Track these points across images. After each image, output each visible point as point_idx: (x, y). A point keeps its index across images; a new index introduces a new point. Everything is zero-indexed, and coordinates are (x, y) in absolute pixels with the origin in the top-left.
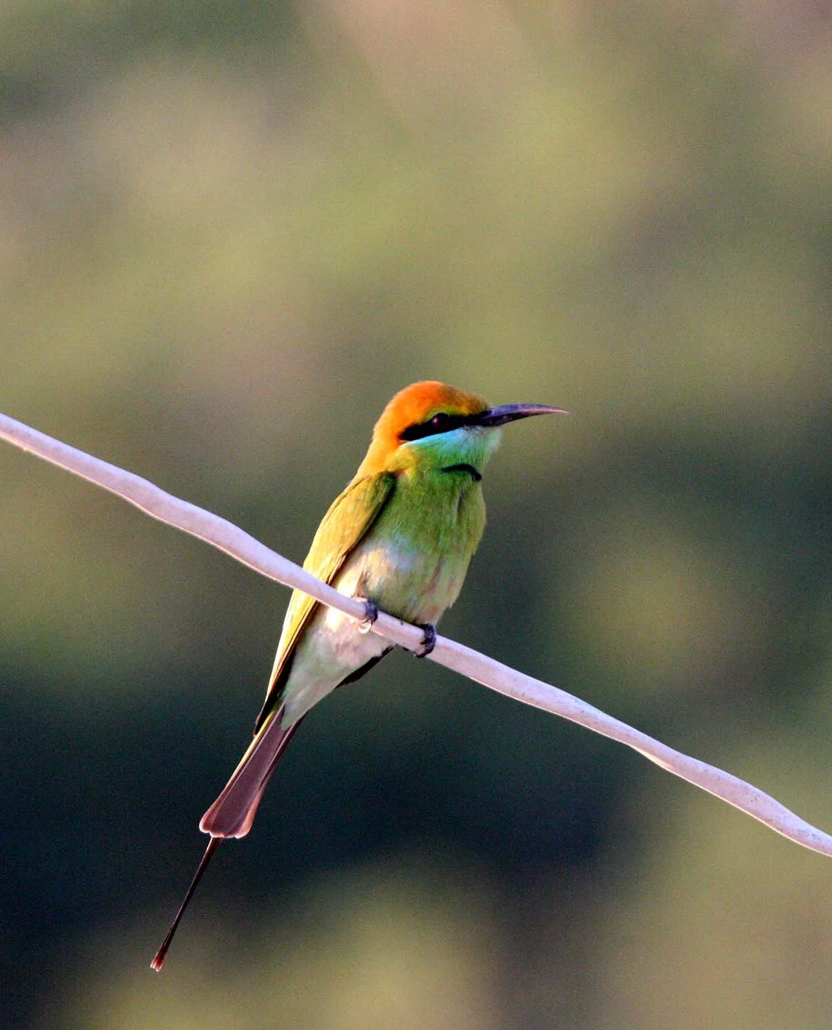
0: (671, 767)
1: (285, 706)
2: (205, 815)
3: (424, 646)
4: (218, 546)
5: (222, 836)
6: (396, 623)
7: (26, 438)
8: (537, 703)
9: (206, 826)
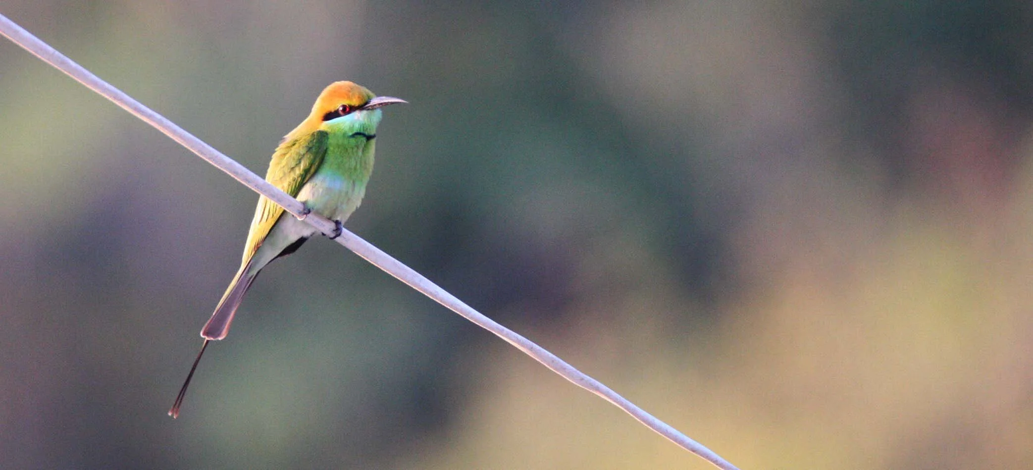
3: (335, 232)
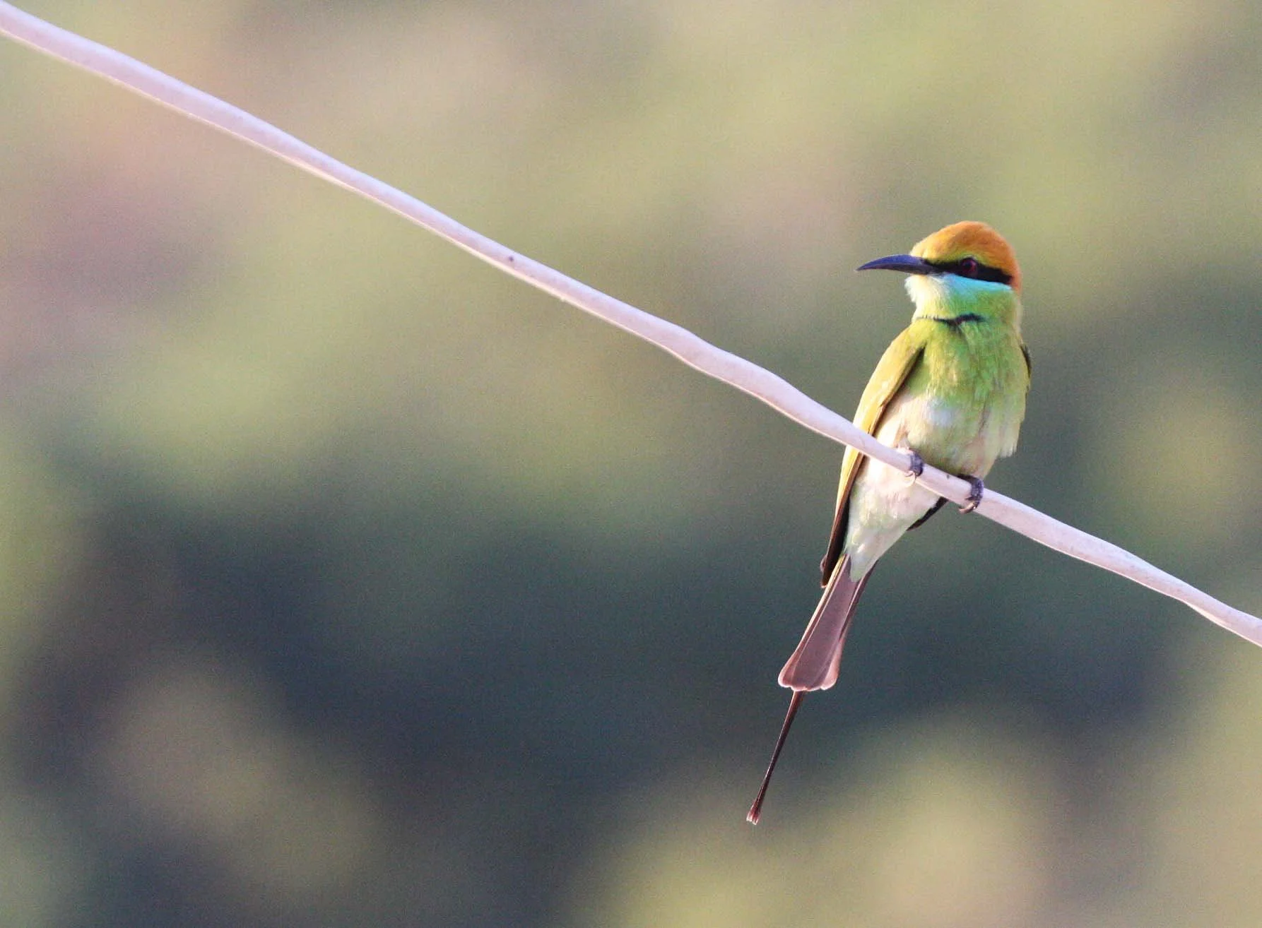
0: (1224, 623)
1: (850, 558)
2: (782, 670)
4: (760, 398)
5: (804, 689)
6: (942, 475)
7: (563, 287)
8: (1086, 557)
9: (786, 680)
